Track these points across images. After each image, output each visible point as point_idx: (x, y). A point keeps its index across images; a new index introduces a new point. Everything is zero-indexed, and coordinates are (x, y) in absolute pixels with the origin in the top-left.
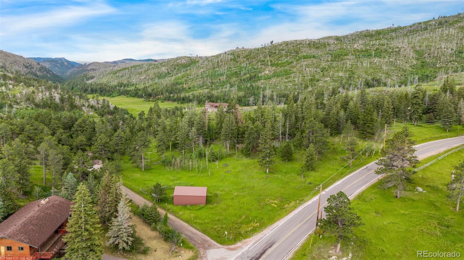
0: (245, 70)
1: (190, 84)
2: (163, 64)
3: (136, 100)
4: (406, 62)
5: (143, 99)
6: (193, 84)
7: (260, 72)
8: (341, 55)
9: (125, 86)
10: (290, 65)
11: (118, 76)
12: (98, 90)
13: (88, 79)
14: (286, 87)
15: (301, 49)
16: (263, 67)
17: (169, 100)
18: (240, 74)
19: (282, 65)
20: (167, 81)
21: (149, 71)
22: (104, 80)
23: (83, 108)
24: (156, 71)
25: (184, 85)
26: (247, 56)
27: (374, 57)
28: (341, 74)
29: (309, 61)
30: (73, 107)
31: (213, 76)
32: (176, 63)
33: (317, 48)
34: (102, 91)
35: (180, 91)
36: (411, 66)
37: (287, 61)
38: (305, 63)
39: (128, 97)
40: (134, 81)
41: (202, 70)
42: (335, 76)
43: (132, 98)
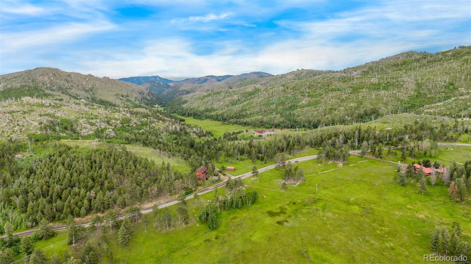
0: (289, 100)
1: (252, 110)
2: (236, 92)
3: (217, 122)
4: (406, 94)
5: (221, 123)
6: (254, 111)
7: (299, 102)
8: (359, 88)
9: (209, 112)
10: (321, 97)
11: (205, 102)
12: (192, 114)
13: (183, 103)
14: (312, 114)
15: (333, 82)
16: (302, 97)
17: (236, 124)
18: (285, 103)
19: (316, 96)
20: (237, 108)
21: (226, 99)
22: (195, 105)
23: (191, 133)
24: (230, 98)
25: (248, 111)
26: (294, 88)
27: (382, 90)
28: (352, 105)
29: (335, 94)
30: (186, 133)
31: (268, 105)
32: (244, 92)
33: (344, 81)
34: (195, 115)
35: (244, 116)
36: (408, 97)
37: (320, 93)
38: (332, 95)
39: (212, 120)
40: (215, 106)
41: (261, 99)
42: (348, 106)
43: (214, 121)
